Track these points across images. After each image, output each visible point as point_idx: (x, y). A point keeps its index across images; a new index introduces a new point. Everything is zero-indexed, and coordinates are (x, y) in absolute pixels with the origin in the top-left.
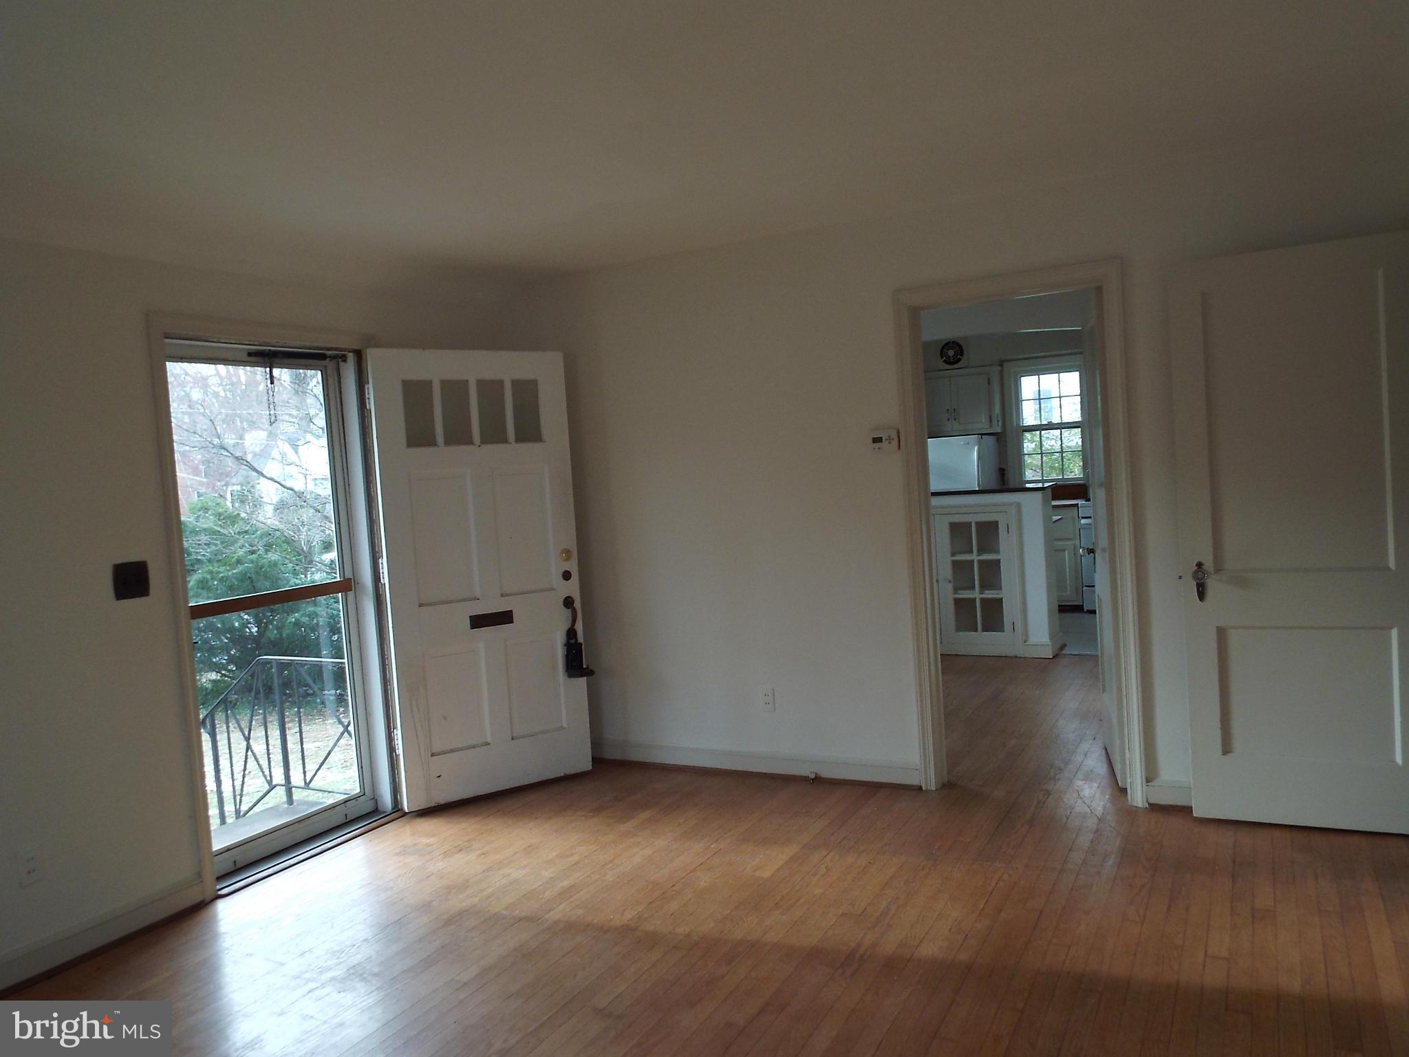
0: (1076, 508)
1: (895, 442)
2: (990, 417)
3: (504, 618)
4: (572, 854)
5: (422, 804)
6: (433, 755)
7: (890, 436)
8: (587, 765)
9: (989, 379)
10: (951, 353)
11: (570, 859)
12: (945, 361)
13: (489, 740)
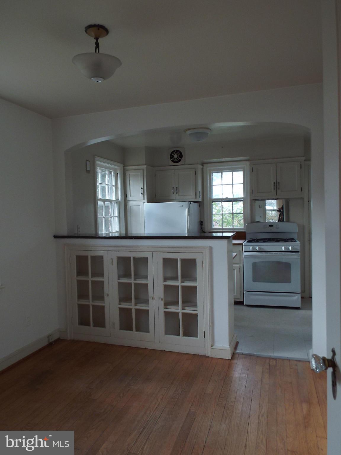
0: (242, 246)
2: (196, 193)
9: (196, 172)
10: (176, 156)
12: (172, 161)
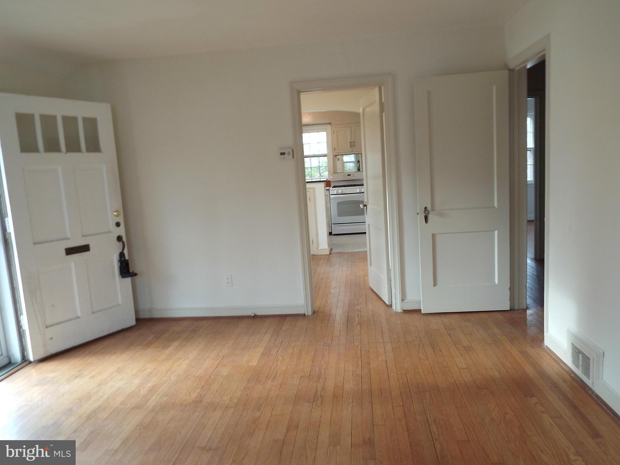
1: (291, 155)
3: (85, 248)
4: (146, 369)
5: (42, 355)
6: (47, 327)
7: (289, 152)
8: (133, 323)
11: (145, 372)
13: (79, 315)
